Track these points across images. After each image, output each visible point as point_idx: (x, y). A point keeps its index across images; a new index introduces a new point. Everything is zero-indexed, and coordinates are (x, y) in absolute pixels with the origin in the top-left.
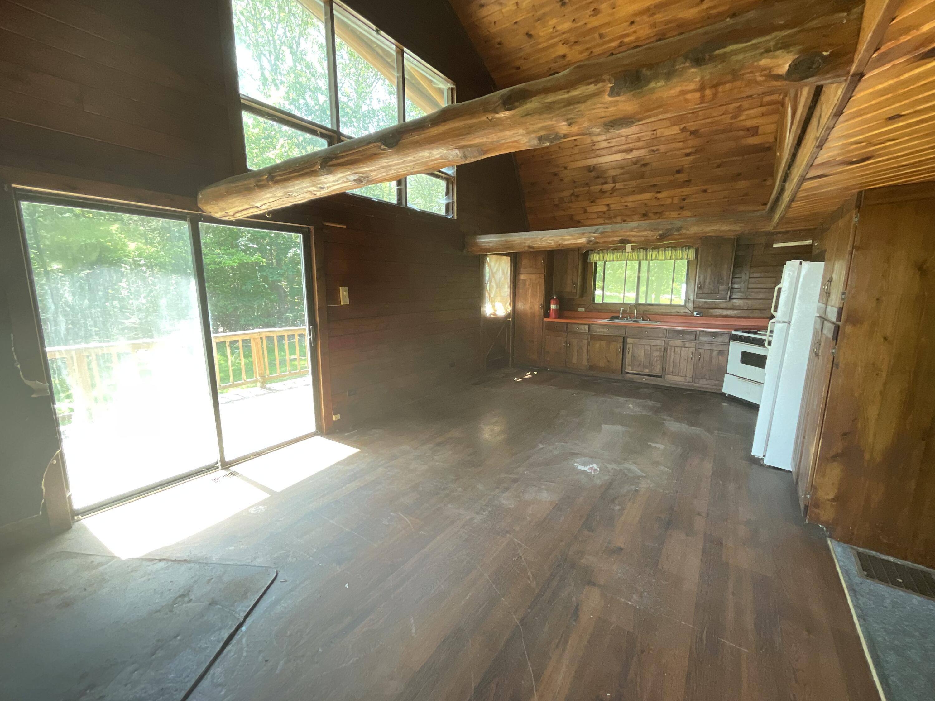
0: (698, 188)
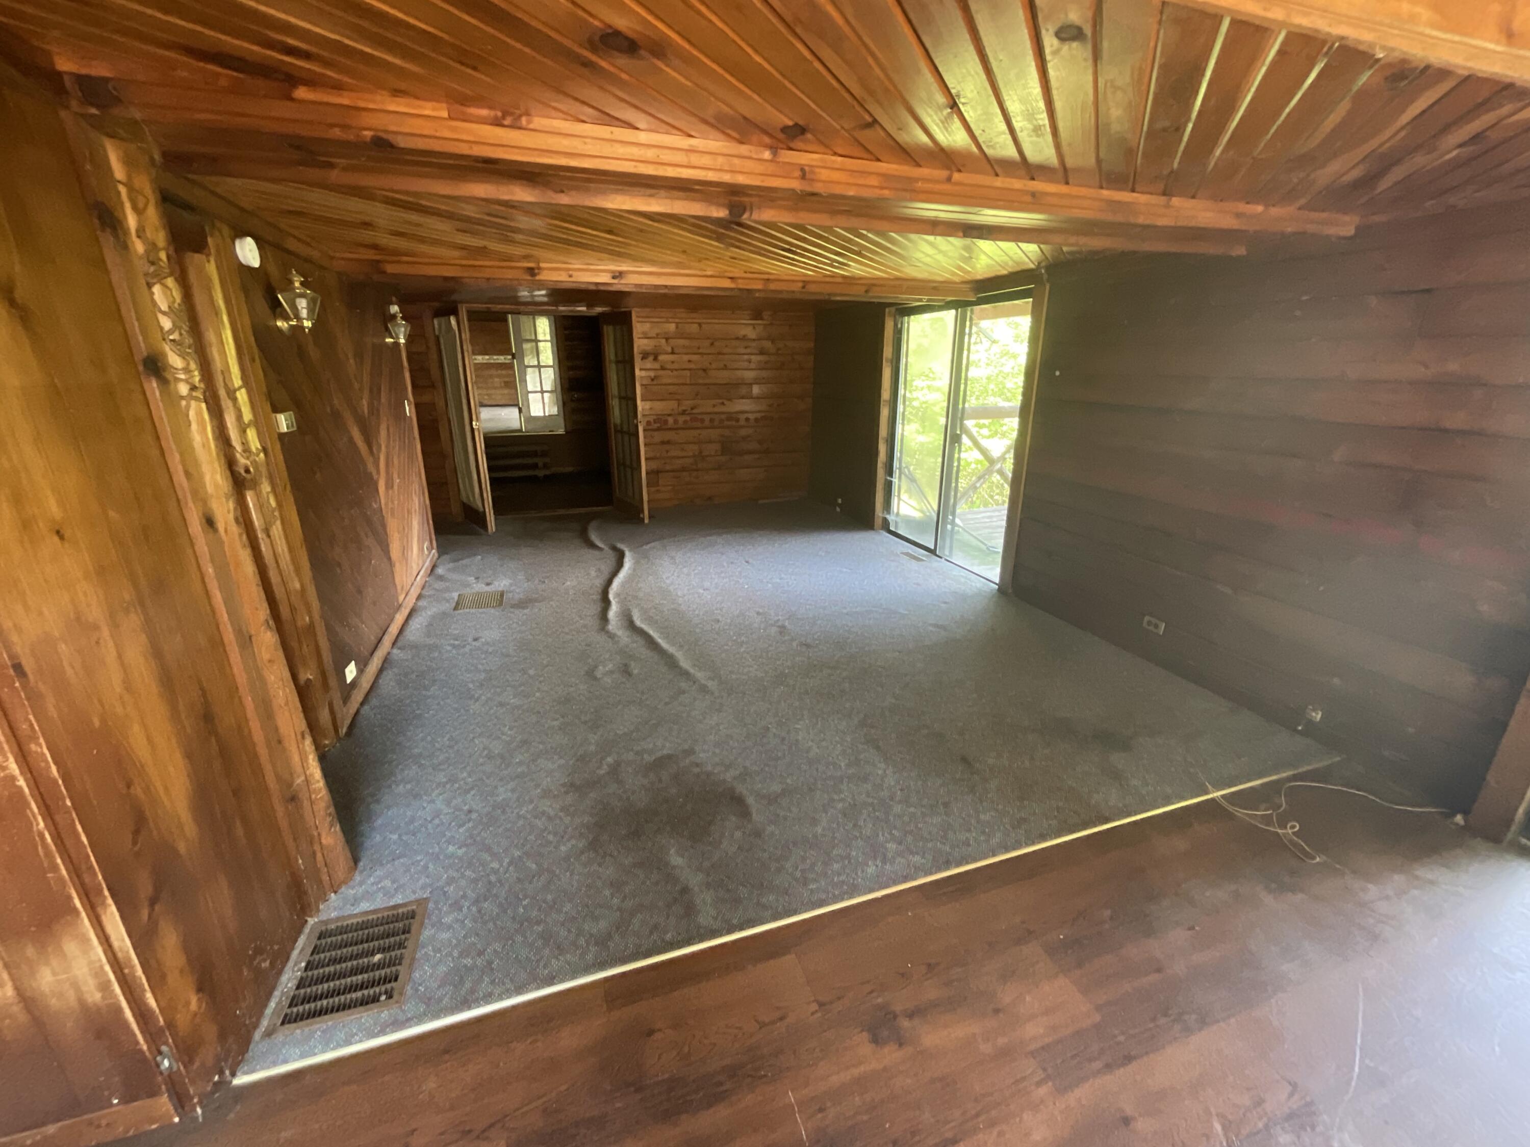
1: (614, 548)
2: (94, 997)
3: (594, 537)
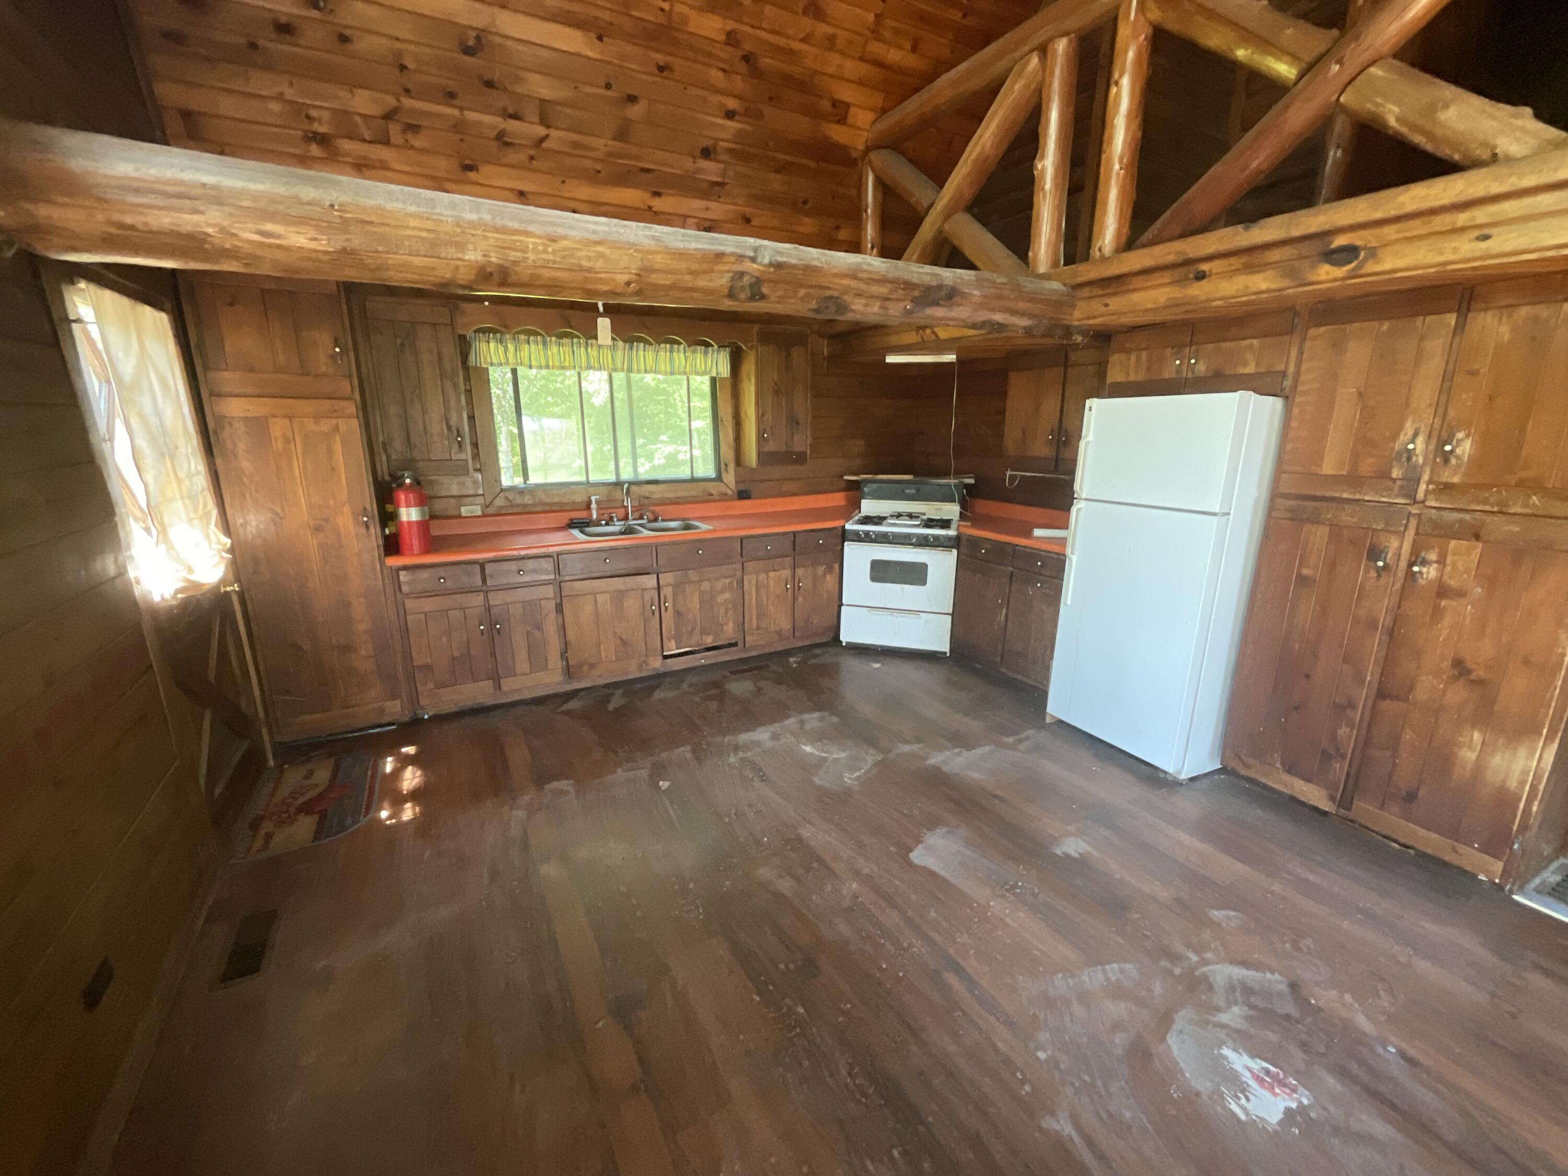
0: (738, 208)
2: (1512, 784)
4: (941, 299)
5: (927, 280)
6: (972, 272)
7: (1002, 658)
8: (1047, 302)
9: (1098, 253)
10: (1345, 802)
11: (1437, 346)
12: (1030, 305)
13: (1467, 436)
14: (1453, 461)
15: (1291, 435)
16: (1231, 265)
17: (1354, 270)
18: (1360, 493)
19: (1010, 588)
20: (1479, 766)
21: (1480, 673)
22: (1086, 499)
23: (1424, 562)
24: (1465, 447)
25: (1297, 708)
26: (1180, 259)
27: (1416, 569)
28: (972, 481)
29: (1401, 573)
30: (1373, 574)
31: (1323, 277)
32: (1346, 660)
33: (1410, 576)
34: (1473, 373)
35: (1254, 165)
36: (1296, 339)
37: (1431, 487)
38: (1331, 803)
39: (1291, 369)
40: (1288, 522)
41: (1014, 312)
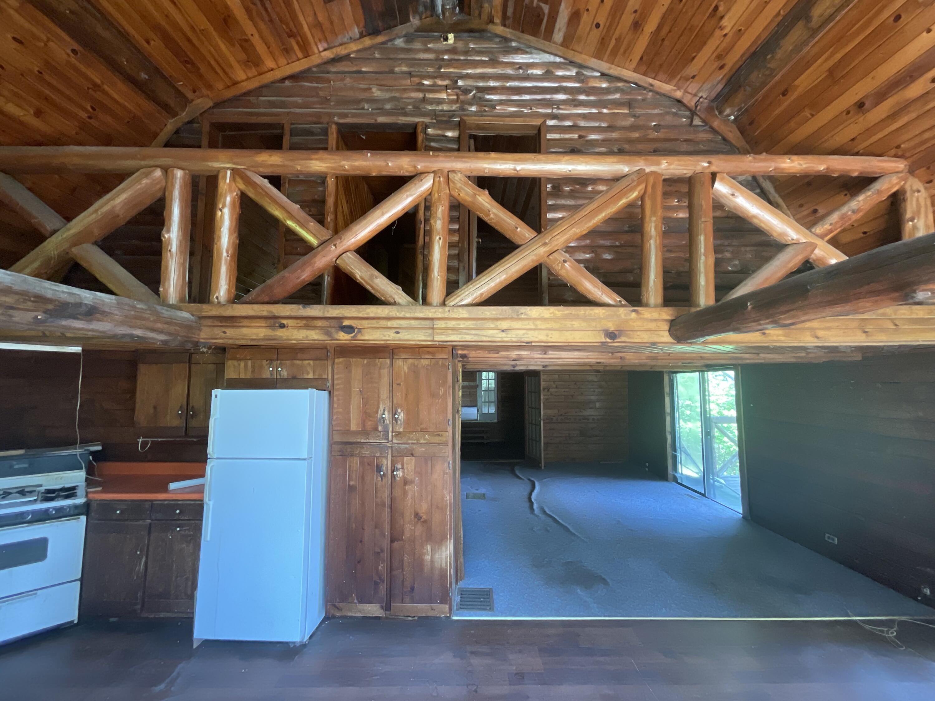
1: (529, 480)
2: (443, 565)
3: (518, 473)
4: (80, 314)
5: (64, 297)
6: (113, 297)
7: (143, 606)
8: (181, 325)
9: (216, 300)
10: (388, 608)
11: (385, 372)
12: (166, 326)
13: (402, 411)
14: (399, 422)
15: (335, 411)
16: (297, 324)
17: (354, 337)
18: (368, 439)
19: (149, 540)
20: (432, 561)
21: (424, 517)
22: (217, 458)
23: (398, 470)
24: (401, 416)
25: (359, 562)
26: (270, 315)
27: (395, 473)
28: (99, 448)
29: (390, 477)
30: (379, 479)
31: (342, 338)
32: (376, 527)
33: (393, 477)
34: (399, 384)
35: (303, 277)
36: (330, 363)
37: (394, 434)
38: (382, 611)
39: (330, 377)
40: (341, 457)
41: (153, 330)
